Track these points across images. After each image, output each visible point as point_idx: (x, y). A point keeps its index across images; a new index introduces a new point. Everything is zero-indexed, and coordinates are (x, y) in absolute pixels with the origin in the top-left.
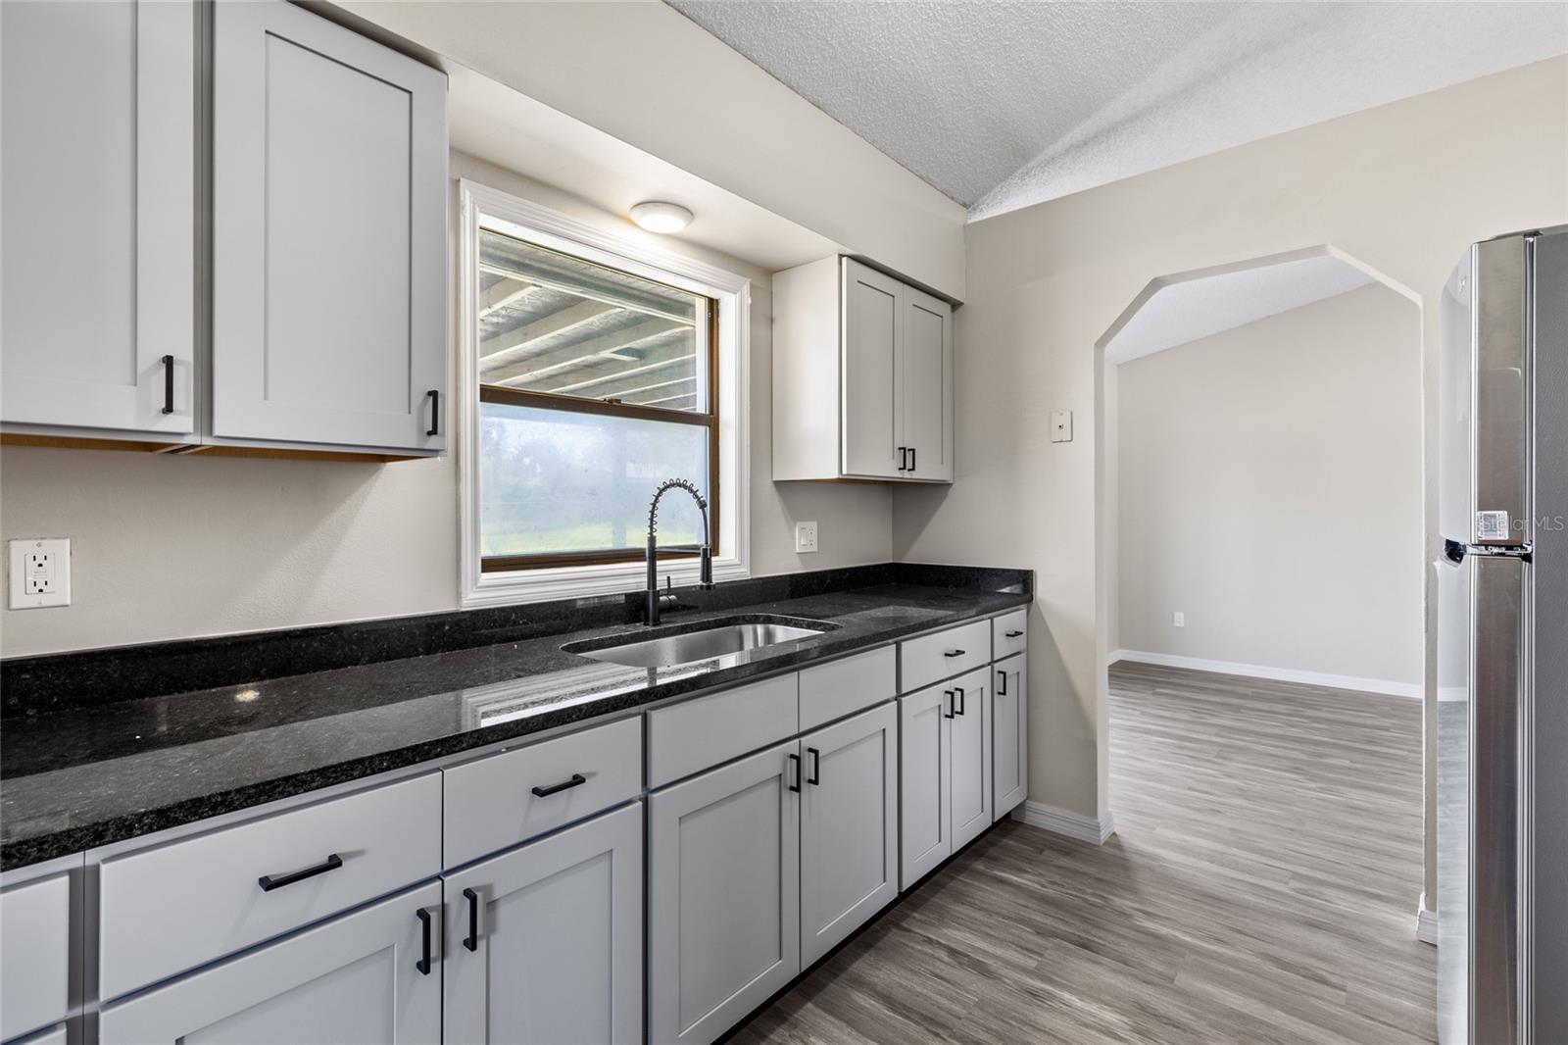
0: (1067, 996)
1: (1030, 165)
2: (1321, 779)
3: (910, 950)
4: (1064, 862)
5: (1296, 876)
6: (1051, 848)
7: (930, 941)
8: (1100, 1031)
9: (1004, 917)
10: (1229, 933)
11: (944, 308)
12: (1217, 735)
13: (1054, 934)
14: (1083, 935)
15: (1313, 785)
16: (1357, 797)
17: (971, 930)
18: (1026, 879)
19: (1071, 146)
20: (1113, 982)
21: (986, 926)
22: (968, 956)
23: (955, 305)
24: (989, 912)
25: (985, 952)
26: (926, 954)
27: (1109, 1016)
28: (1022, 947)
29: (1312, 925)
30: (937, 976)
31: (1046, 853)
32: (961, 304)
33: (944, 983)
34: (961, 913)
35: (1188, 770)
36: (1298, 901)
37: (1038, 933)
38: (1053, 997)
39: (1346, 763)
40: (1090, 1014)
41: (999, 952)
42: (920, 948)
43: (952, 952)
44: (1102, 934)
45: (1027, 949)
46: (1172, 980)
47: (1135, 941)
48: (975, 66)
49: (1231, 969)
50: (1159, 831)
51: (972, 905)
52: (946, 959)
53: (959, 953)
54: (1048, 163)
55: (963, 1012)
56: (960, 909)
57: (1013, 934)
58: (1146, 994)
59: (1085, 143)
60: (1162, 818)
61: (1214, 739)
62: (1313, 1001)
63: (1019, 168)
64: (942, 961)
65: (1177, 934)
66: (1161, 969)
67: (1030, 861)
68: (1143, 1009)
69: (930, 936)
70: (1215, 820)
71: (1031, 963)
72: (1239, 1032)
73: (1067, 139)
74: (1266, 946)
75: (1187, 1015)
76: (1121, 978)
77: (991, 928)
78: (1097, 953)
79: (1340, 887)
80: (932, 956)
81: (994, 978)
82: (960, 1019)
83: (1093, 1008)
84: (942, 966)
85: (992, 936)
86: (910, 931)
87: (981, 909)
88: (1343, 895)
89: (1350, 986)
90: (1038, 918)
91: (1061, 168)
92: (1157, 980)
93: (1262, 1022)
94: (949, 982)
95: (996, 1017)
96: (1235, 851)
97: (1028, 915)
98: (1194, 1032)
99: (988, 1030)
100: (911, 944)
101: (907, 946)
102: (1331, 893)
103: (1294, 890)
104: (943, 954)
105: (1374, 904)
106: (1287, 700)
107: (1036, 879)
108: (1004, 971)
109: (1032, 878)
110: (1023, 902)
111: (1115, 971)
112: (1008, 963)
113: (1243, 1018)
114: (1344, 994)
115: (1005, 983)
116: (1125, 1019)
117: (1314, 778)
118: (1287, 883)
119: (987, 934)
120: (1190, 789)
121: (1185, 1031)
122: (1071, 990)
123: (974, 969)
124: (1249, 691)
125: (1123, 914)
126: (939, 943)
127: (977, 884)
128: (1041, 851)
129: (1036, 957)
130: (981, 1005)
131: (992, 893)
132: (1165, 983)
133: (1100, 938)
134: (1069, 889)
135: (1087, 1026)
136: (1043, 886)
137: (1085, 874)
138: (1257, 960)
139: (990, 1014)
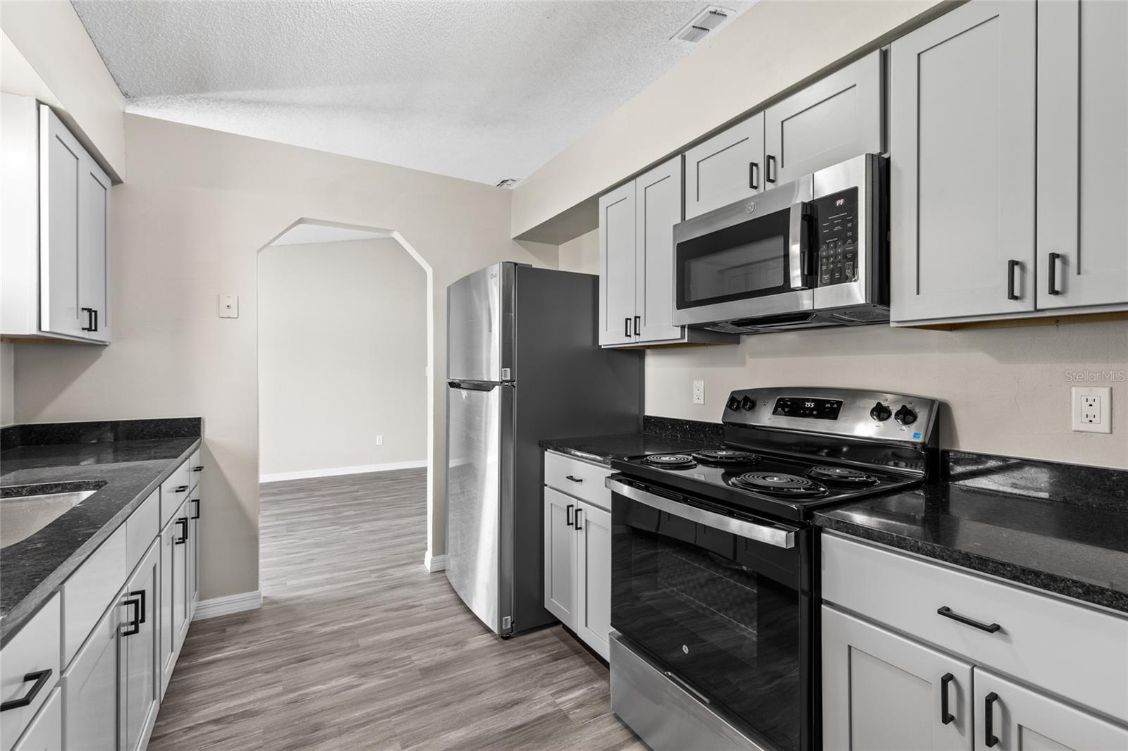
0: (314, 689)
1: (201, 95)
2: (348, 524)
3: (179, 745)
4: (246, 627)
5: (372, 571)
6: (228, 626)
7: (191, 728)
8: (344, 690)
9: (235, 679)
10: (366, 610)
11: (106, 181)
12: (277, 520)
13: (277, 667)
14: (296, 656)
15: (347, 528)
16: (368, 526)
17: (218, 701)
18: (229, 651)
19: (239, 100)
20: (332, 665)
21: (227, 692)
22: (231, 715)
23: (116, 181)
24: (221, 684)
25: (242, 705)
26: (195, 737)
27: (344, 681)
28: (264, 686)
29: (394, 588)
30: (218, 741)
31: (227, 630)
32: (122, 182)
33: (229, 740)
34: (198, 698)
35: (278, 545)
36: (381, 581)
37: (268, 672)
38: (307, 695)
39: (352, 513)
40: (334, 687)
41: (251, 698)
42: (186, 738)
43: (216, 722)
44: (306, 649)
45: (269, 684)
46: (358, 646)
47: (326, 641)
48: (214, 14)
49: (379, 624)
50: (289, 583)
51: (201, 689)
52: (216, 728)
53: (222, 718)
54: (216, 101)
55: (260, 742)
56: (192, 697)
57: (250, 684)
58: (352, 659)
59: (249, 103)
60: (284, 576)
61: (277, 523)
62: (418, 616)
63: (192, 93)
64: (213, 731)
65: (343, 625)
66: (349, 644)
67: (222, 640)
68: (357, 666)
69: (188, 726)
70: (315, 564)
71: (279, 689)
72: (401, 646)
73: (238, 94)
74: (383, 606)
75: (377, 655)
76: (334, 661)
77: (232, 691)
78: (311, 659)
79: (393, 567)
80: (202, 734)
81: (263, 712)
82: (261, 747)
83: (333, 683)
84: (217, 733)
85: (237, 694)
86: (166, 735)
87: (211, 687)
88: (395, 569)
89: (423, 602)
90: (259, 666)
91: (222, 108)
92: (352, 650)
93: (406, 636)
94: (232, 737)
95: (283, 729)
96: (336, 574)
97: (251, 668)
98: (385, 659)
99: (285, 737)
100: (176, 741)
101: (174, 744)
102: (390, 571)
103: (375, 578)
104: (210, 728)
105: (409, 567)
106: (300, 490)
107: (236, 647)
108: (266, 704)
109: (231, 648)
110: (240, 664)
111: (328, 660)
112: (263, 699)
113: (398, 640)
114: (424, 607)
115: (271, 709)
116: (352, 676)
117: (344, 525)
118: (370, 576)
119: (233, 695)
120: (287, 554)
121: (381, 661)
122: (313, 685)
123: (243, 718)
124: (275, 491)
125: (307, 633)
126: (200, 724)
127: (191, 675)
128: (224, 631)
129: (278, 684)
130: (267, 730)
131: (211, 673)
132: (356, 649)
133: (306, 651)
134: (264, 640)
135: (337, 693)
136: (245, 648)
137: (267, 626)
138: (385, 614)
139: (278, 730)
